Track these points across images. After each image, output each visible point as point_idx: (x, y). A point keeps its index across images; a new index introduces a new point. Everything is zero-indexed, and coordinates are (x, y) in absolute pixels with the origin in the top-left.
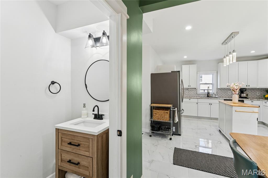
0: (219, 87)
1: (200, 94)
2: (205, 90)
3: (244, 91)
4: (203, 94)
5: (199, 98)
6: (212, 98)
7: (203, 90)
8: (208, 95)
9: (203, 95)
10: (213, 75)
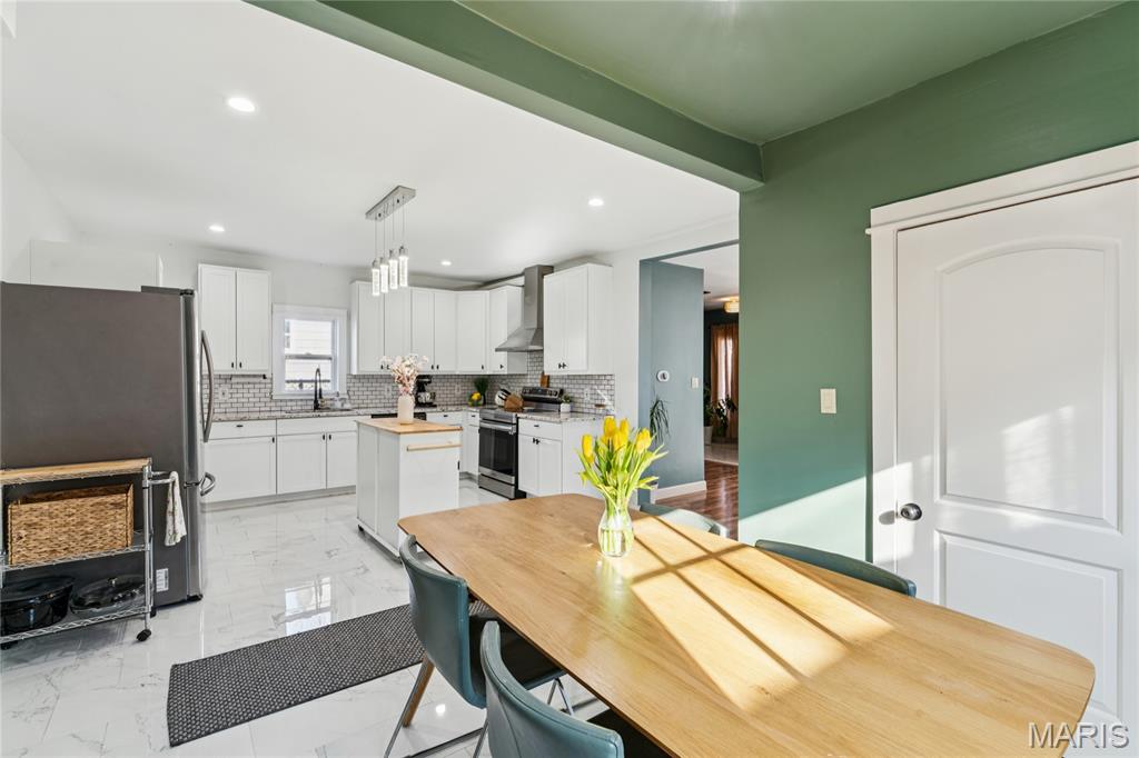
0: (354, 372)
1: (286, 401)
2: (304, 384)
3: (426, 383)
4: (297, 400)
5: (283, 418)
6: (334, 413)
7: (295, 382)
8: (316, 401)
9: (299, 403)
10: (334, 322)
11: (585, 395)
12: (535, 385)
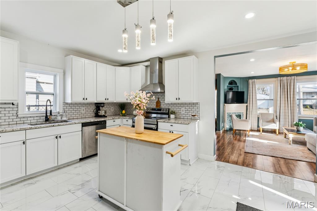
0: (69, 101)
1: (27, 117)
9: (35, 118)
10: (55, 76)
11: (183, 111)
12: (154, 107)
